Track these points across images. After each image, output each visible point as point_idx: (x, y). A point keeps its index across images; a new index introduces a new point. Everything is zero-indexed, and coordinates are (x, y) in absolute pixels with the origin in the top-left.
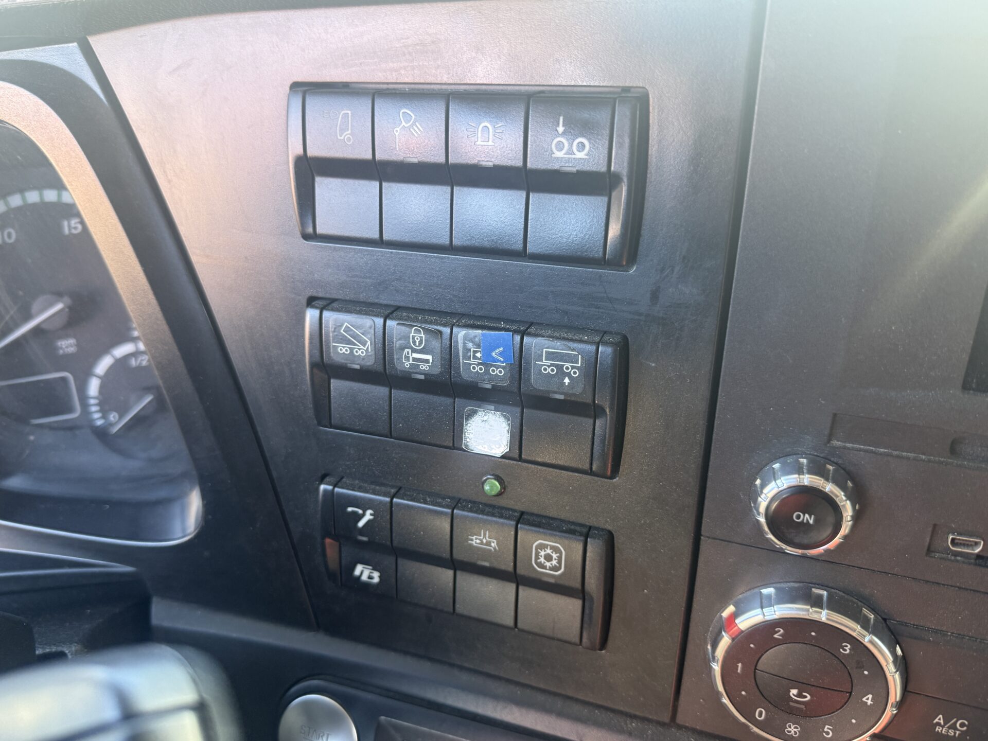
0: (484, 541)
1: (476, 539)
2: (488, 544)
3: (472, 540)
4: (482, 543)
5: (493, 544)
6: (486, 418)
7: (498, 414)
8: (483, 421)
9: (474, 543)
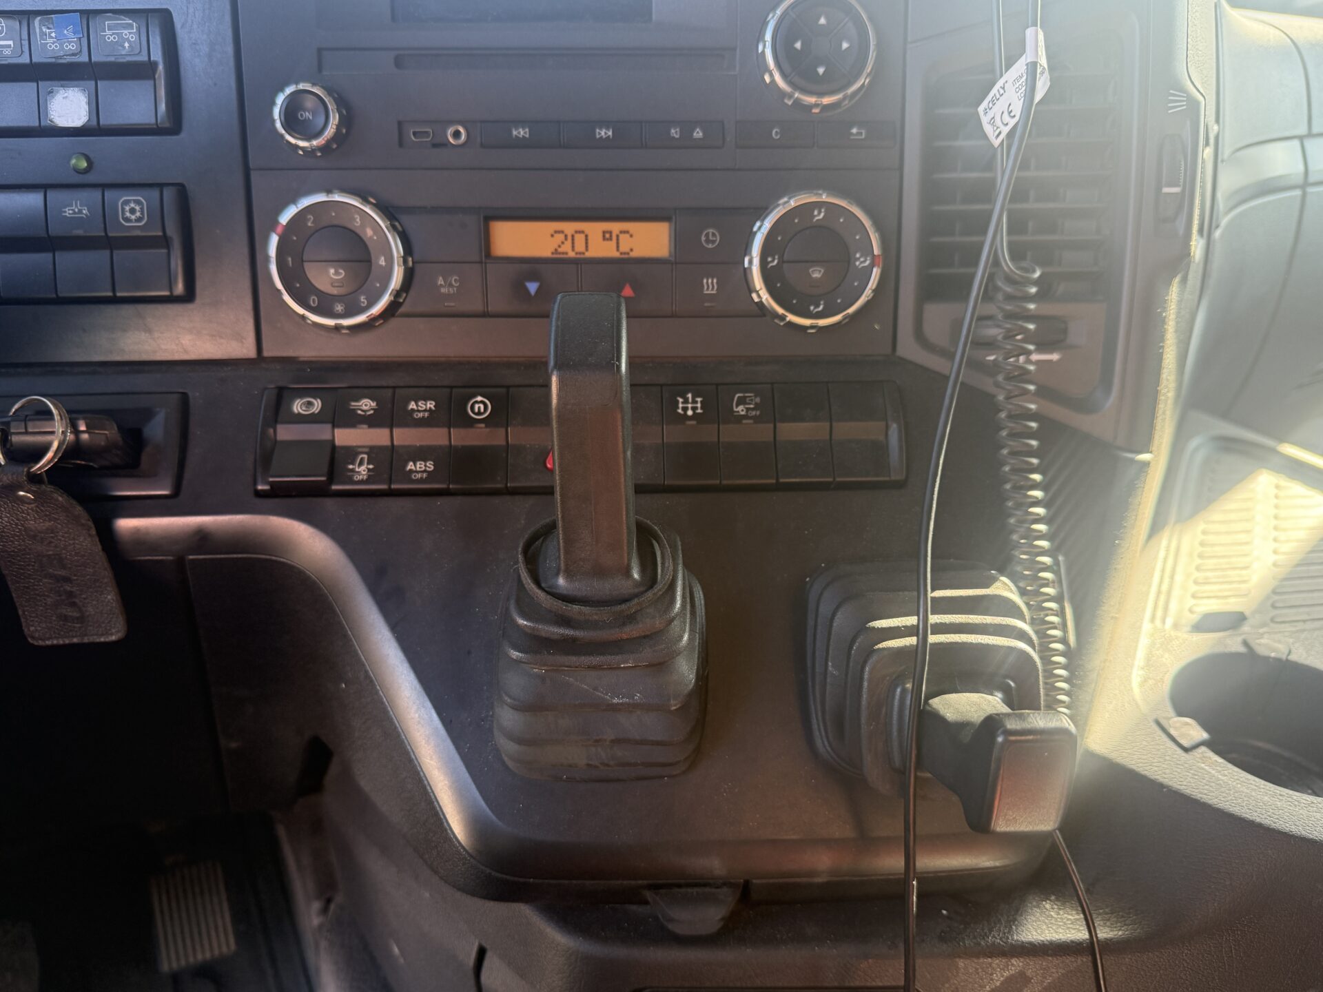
0: (76, 210)
1: (69, 210)
2: (80, 212)
3: (65, 212)
4: (75, 213)
5: (84, 212)
6: (66, 95)
7: (76, 89)
8: (64, 98)
9: (67, 214)
